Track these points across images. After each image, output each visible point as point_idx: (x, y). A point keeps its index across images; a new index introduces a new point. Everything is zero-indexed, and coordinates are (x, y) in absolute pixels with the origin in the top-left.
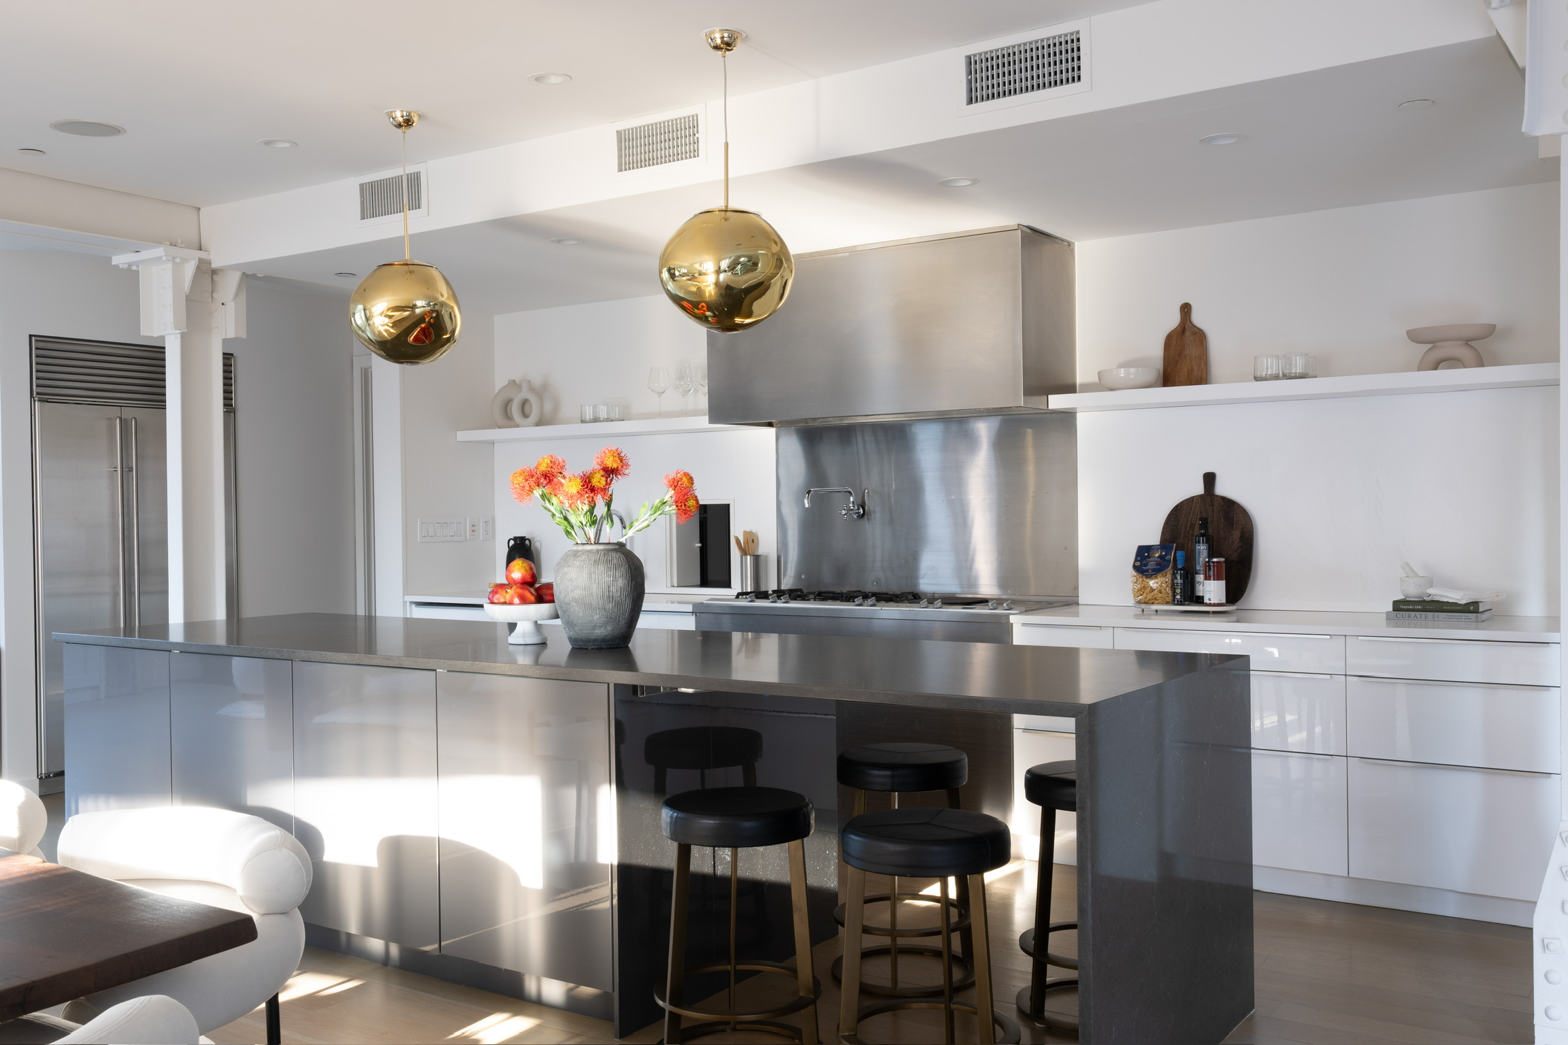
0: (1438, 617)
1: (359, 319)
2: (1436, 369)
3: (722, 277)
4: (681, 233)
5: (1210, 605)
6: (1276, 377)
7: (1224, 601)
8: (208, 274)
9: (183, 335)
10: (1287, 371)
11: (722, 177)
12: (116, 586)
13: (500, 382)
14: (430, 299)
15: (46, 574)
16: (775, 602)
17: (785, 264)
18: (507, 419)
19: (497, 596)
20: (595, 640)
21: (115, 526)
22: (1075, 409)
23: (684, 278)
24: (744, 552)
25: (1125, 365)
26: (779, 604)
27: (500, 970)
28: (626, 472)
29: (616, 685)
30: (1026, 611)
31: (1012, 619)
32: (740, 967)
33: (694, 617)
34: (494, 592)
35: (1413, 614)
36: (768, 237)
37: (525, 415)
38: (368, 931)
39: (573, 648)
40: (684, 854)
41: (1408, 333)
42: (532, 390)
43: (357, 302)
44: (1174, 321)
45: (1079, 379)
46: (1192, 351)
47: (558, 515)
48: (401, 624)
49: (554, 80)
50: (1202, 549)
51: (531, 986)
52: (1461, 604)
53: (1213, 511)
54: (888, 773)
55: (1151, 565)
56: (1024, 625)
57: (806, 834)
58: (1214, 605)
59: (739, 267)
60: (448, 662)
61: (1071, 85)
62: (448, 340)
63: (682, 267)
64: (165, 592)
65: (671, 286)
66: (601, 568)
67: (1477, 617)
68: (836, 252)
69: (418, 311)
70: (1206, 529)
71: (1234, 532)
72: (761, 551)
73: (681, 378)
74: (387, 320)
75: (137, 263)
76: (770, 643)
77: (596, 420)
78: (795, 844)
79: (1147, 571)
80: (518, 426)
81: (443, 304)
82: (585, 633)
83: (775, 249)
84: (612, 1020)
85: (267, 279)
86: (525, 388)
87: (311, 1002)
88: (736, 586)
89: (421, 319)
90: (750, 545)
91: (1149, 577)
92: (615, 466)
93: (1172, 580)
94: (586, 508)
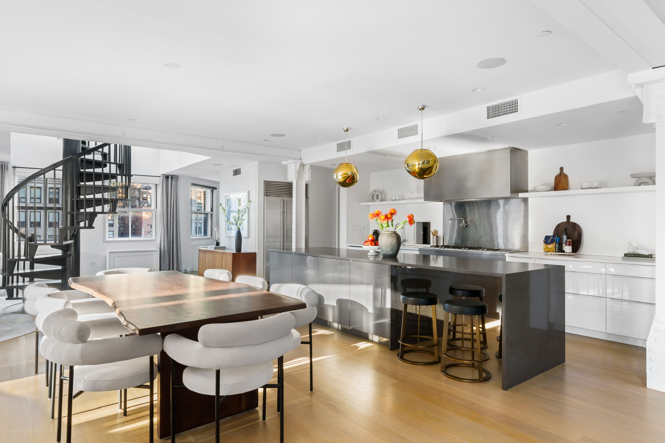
0: (639, 259)
1: (335, 177)
2: (640, 186)
3: (420, 166)
4: (411, 155)
5: (567, 253)
6: (588, 188)
7: (571, 252)
8: (303, 165)
9: (297, 180)
10: (591, 186)
11: (421, 140)
12: (281, 240)
13: (372, 190)
14: (351, 172)
15: (266, 237)
16: (441, 248)
17: (436, 162)
18: (373, 200)
19: (365, 244)
20: (388, 255)
21: (281, 225)
22: (528, 197)
23: (411, 167)
24: (434, 235)
25: (542, 185)
26: (442, 249)
27: (363, 332)
28: (396, 214)
29: (391, 265)
30: (510, 253)
31: (506, 255)
32: (420, 336)
33: (419, 251)
34: (365, 243)
35: (630, 257)
36: (432, 155)
37: (378, 199)
38: (334, 321)
39: (383, 257)
40: (406, 306)
41: (631, 175)
42: (379, 192)
43: (335, 173)
44: (558, 172)
45: (529, 189)
46: (563, 181)
47: (380, 224)
48: (346, 251)
49: (381, 118)
50: (565, 237)
51: (370, 337)
52: (646, 255)
53: (569, 226)
54: (462, 292)
55: (549, 241)
56: (509, 256)
57: (437, 304)
58: (568, 253)
59: (425, 163)
60: (353, 259)
61: (515, 113)
62: (356, 182)
63: (410, 163)
64: (291, 242)
65: (407, 169)
66: (390, 237)
67: (651, 259)
68: (458, 155)
69: (349, 175)
70: (566, 231)
71: (576, 233)
72: (439, 235)
73: (418, 189)
74: (341, 177)
75: (287, 164)
76: (441, 259)
77: (395, 200)
78: (434, 306)
79: (548, 243)
80: (376, 201)
81: (354, 173)
82: (386, 253)
83: (434, 159)
84: (389, 346)
85: (316, 166)
86: (378, 192)
87: (322, 335)
88: (432, 244)
89: (349, 177)
90: (435, 233)
91: (548, 244)
92: (393, 212)
93: (555, 246)
94: (386, 222)
